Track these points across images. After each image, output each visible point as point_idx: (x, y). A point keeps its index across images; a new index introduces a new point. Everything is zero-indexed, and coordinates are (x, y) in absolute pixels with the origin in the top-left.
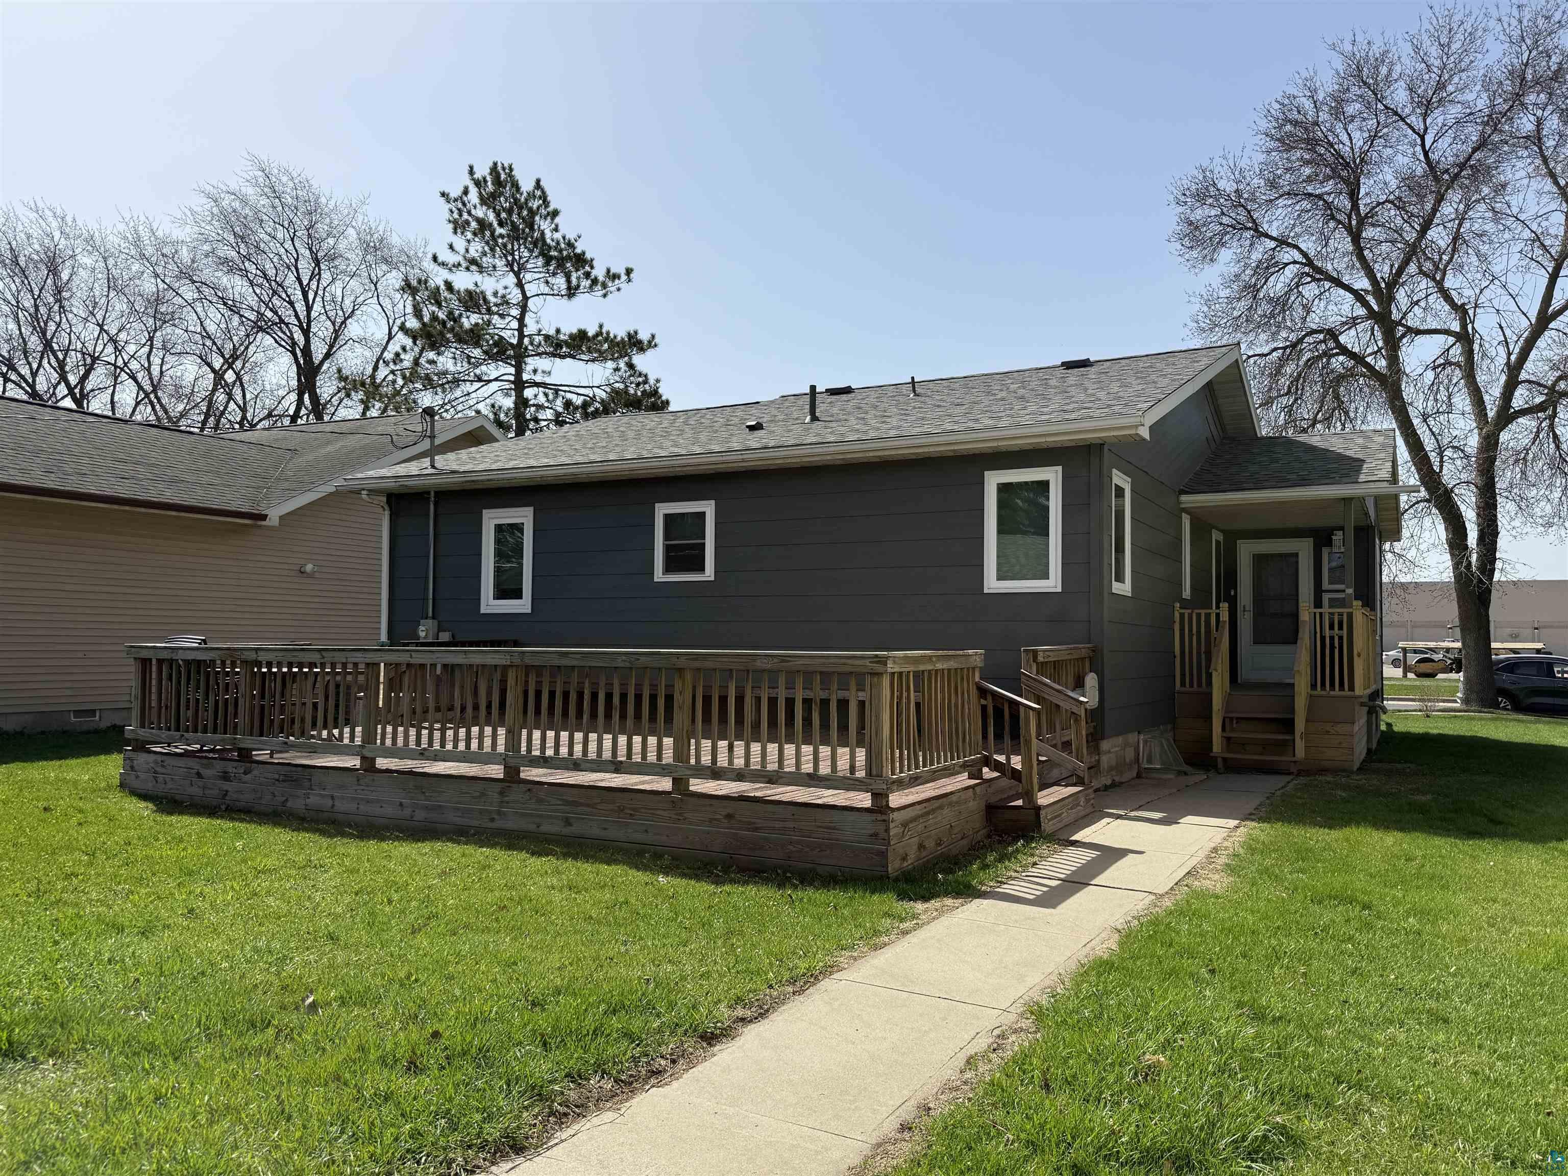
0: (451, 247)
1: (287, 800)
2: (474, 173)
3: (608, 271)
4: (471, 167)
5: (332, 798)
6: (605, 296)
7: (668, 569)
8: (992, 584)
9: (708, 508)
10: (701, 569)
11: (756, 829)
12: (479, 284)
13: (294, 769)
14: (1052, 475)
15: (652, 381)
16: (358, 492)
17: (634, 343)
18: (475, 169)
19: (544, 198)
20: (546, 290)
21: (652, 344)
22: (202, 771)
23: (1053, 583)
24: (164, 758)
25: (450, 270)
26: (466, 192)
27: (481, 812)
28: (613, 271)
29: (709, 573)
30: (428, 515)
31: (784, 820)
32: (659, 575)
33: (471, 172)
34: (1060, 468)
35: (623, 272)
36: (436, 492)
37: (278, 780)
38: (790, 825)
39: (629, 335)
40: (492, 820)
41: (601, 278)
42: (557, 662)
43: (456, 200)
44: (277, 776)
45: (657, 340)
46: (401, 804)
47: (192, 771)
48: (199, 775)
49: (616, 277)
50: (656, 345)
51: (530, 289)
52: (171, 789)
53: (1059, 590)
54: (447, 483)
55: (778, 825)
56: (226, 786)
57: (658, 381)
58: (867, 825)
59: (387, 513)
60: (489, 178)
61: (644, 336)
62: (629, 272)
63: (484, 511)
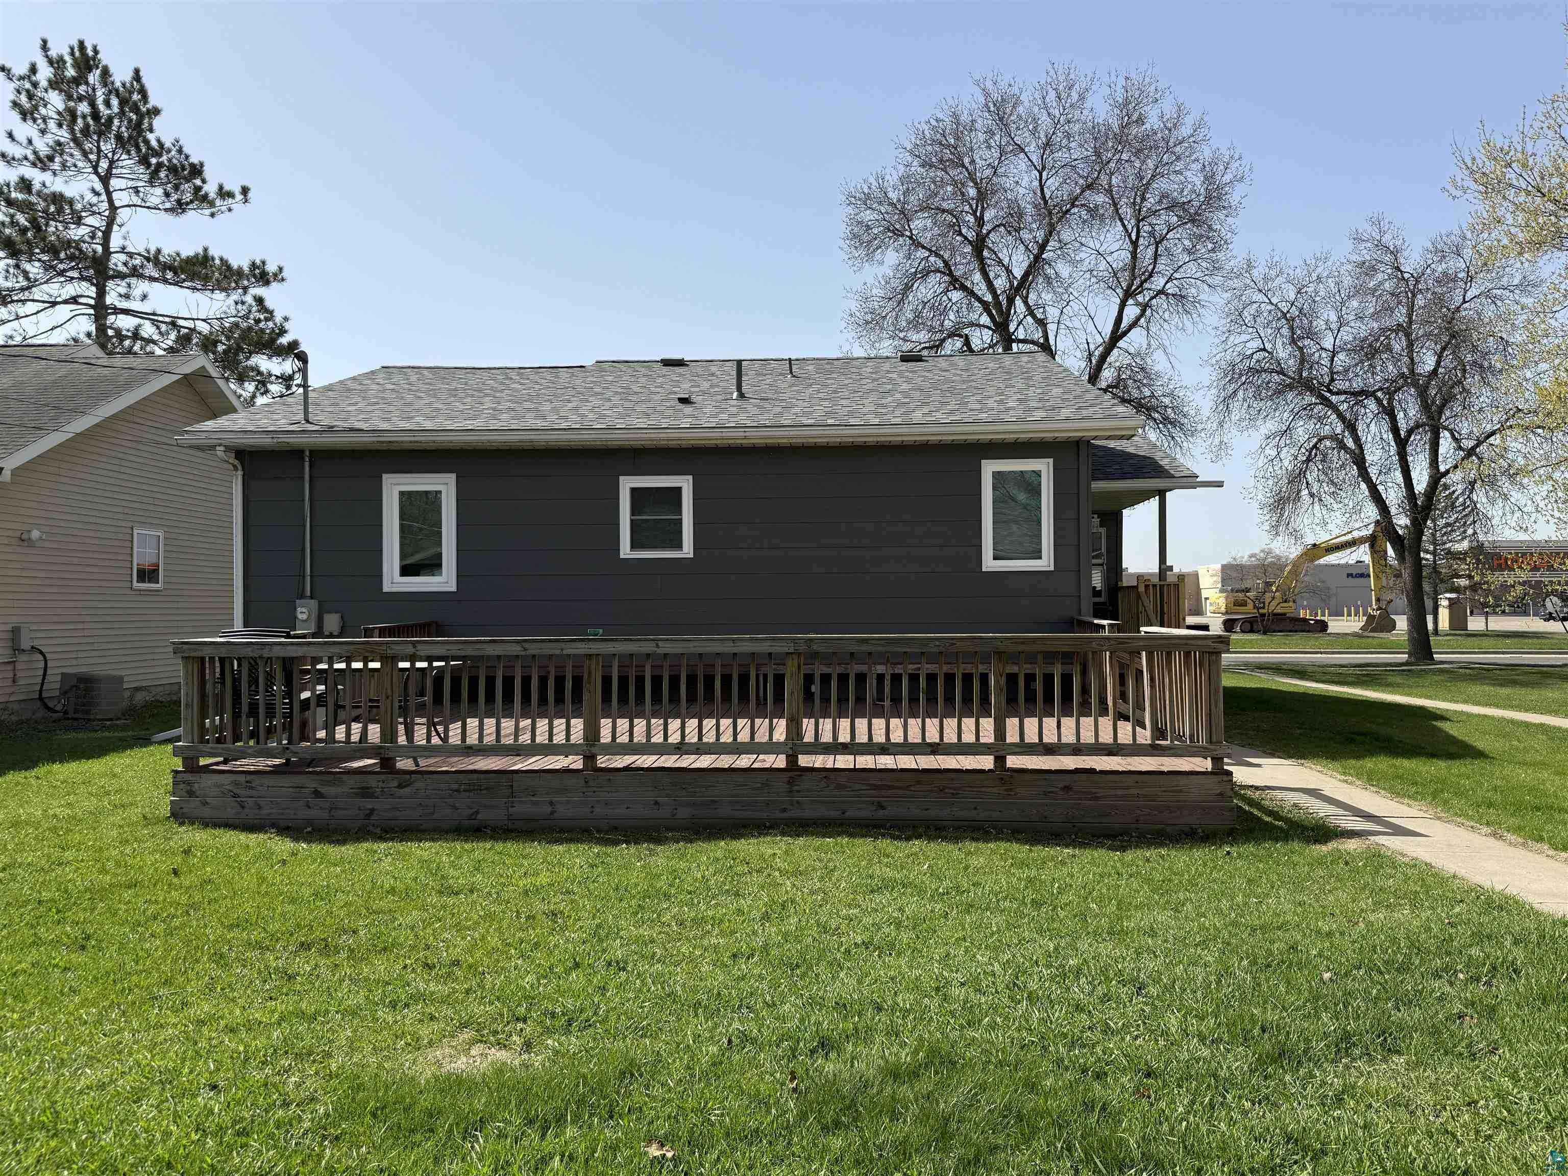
0: (10, 135)
1: (477, 812)
2: (49, 50)
3: (221, 188)
4: (45, 42)
5: (551, 803)
6: (213, 215)
7: (635, 545)
8: (989, 563)
9: (685, 483)
10: (679, 546)
11: (1097, 798)
12: (47, 184)
13: (482, 776)
14: (1044, 467)
15: (278, 319)
16: (213, 447)
17: (260, 274)
18: (49, 45)
19: (143, 92)
20: (136, 200)
21: (278, 276)
22: (323, 790)
23: (1045, 562)
24: (249, 777)
25: (8, 162)
26: (33, 69)
27: (767, 803)
28: (227, 188)
29: (687, 549)
30: (303, 478)
31: (1128, 788)
32: (626, 550)
33: (44, 46)
34: (1051, 460)
35: (237, 190)
36: (311, 451)
37: (457, 791)
38: (1134, 792)
39: (253, 265)
40: (784, 810)
41: (212, 195)
42: (855, 648)
43: (21, 78)
44: (455, 787)
45: (284, 274)
46: (656, 803)
47: (306, 790)
48: (317, 794)
49: (230, 195)
50: (283, 280)
51: (120, 198)
52: (270, 814)
53: (1052, 568)
54: (350, 443)
55: (1120, 792)
56: (369, 804)
57: (286, 319)
58: (1214, 785)
59: (240, 473)
60: (68, 58)
61: (271, 268)
62: (245, 191)
63: (385, 476)
